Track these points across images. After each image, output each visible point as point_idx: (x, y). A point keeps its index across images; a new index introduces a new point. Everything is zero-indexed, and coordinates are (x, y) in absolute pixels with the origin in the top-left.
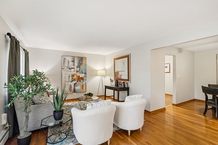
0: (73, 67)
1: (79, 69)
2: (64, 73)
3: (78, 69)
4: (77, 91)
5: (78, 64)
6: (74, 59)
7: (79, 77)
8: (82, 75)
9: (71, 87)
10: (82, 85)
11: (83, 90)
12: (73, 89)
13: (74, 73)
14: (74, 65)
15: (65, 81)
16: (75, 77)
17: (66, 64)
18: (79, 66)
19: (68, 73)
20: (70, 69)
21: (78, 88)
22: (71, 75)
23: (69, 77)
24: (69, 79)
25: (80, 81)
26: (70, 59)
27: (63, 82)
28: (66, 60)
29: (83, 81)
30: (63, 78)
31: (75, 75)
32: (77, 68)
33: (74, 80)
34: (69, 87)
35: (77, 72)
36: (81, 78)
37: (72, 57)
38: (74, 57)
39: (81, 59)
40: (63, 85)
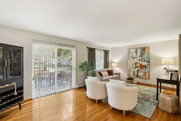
0: (136, 56)
1: (141, 58)
2: (129, 62)
4: (140, 77)
5: (141, 54)
6: (137, 50)
7: (141, 65)
8: (144, 64)
9: (134, 72)
10: (145, 72)
11: (145, 76)
12: (136, 74)
13: (137, 61)
14: (137, 55)
15: (130, 68)
16: (138, 65)
17: (131, 55)
18: (141, 56)
19: (132, 62)
20: (133, 58)
21: (140, 74)
22: (134, 63)
23: (133, 65)
24: (133, 66)
25: (143, 69)
26: (134, 51)
27: (129, 68)
28: (130, 52)
29: (146, 69)
30: (129, 65)
31: (138, 63)
32: (139, 57)
33: (137, 67)
34: (133, 73)
35: (140, 60)
36: (144, 66)
37: (135, 49)
38: (137, 48)
39: (144, 49)
40: (129, 70)
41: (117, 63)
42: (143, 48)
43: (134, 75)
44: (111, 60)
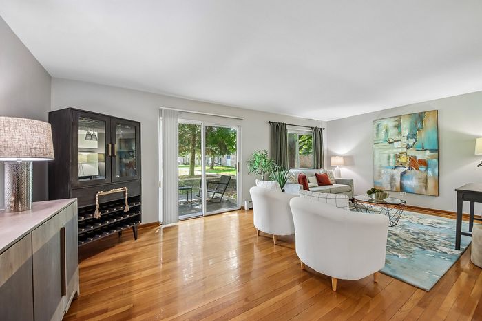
0: (398, 138)
1: (413, 140)
2: (377, 152)
3: (411, 141)
4: (409, 190)
5: (411, 130)
6: (400, 121)
7: (413, 159)
8: (422, 156)
9: (392, 178)
10: (424, 177)
11: (426, 189)
12: (398, 183)
13: (400, 150)
14: (400, 134)
15: (381, 167)
16: (403, 160)
17: (382, 135)
18: (413, 135)
19: (386, 152)
20: (390, 143)
21: (411, 183)
22: (392, 155)
23: (389, 160)
24: (389, 162)
25: (417, 169)
26: (391, 123)
27: (377, 169)
28: (381, 128)
29: (427, 170)
30: (376, 160)
31: (404, 156)
32: (408, 139)
33: (402, 165)
34: (389, 179)
35: (408, 147)
36: (419, 160)
37: (393, 119)
38: (400, 117)
39: (420, 117)
40: (377, 174)
41: (344, 157)
42: (417, 116)
43: (392, 187)
44: (328, 151)
